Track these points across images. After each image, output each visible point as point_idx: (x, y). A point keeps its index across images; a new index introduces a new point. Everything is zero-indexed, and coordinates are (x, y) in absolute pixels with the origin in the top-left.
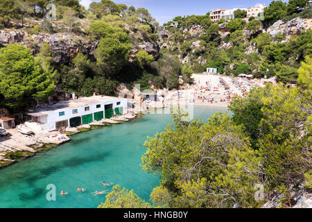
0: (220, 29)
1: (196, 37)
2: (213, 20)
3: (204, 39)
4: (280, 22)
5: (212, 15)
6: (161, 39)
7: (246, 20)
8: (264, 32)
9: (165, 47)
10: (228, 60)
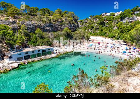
0: (105, 20)
1: (96, 23)
2: (103, 17)
3: (99, 24)
4: (127, 18)
5: (102, 15)
6: (84, 23)
7: (115, 17)
8: (121, 21)
9: (85, 26)
10: (106, 31)
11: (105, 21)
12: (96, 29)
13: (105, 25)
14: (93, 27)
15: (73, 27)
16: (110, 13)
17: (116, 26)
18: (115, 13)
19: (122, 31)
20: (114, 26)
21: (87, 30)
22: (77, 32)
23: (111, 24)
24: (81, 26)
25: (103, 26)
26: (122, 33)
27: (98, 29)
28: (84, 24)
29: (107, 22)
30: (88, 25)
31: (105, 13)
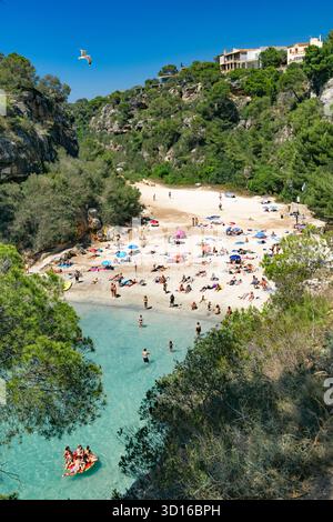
0: (235, 91)
1: (192, 108)
2: (225, 72)
3: (205, 114)
5: (222, 61)
6: (135, 112)
7: (284, 69)
8: (313, 95)
9: (140, 128)
10: (242, 156)
11: (235, 99)
12: (191, 144)
13: (235, 120)
14: (179, 135)
15: (20, 148)
16: (259, 51)
17: (289, 126)
18: (285, 48)
19: (313, 152)
20: (281, 126)
21: (146, 154)
22: (45, 179)
23: (262, 115)
24: (116, 128)
25: (224, 128)
26: (312, 164)
27: (202, 142)
28: (131, 116)
29: (249, 98)
30: (151, 120)
31: (235, 51)
